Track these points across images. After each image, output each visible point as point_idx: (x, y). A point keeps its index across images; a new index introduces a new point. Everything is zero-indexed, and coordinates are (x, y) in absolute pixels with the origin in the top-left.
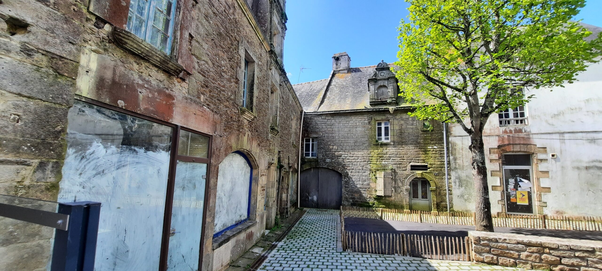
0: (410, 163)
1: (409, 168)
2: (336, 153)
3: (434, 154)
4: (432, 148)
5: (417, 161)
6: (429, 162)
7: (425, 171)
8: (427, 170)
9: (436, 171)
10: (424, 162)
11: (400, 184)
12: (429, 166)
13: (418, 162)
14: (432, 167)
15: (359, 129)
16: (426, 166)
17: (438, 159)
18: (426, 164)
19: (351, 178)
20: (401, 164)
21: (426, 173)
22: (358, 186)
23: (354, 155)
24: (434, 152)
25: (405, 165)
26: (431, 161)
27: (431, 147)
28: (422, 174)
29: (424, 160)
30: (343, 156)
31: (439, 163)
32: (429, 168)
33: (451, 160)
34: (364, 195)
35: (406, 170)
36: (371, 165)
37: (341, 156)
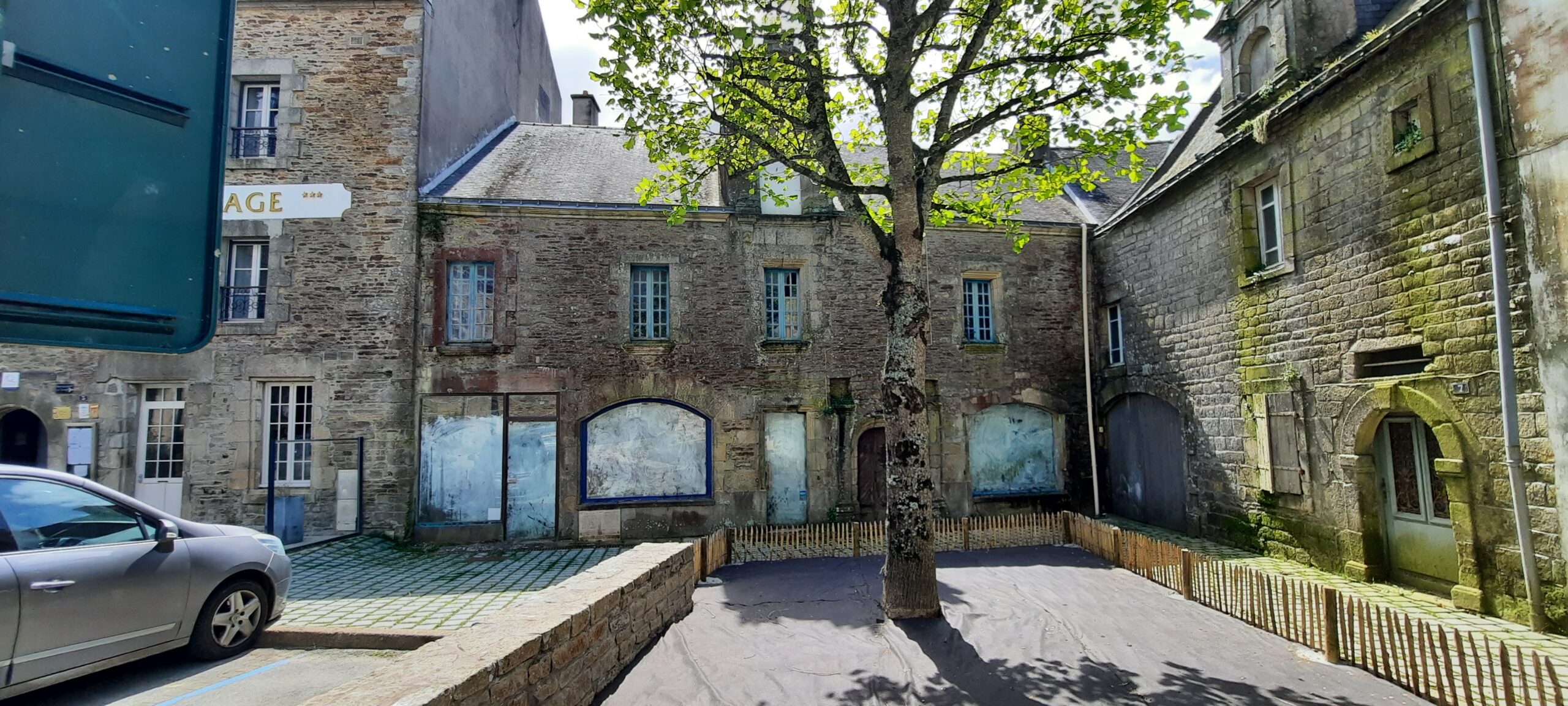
0: (1352, 342)
1: (1349, 367)
2: (1162, 340)
3: (1449, 275)
4: (1438, 250)
5: (1378, 330)
6: (1427, 328)
7: (1411, 377)
8: (1419, 367)
9: (1465, 369)
10: (1407, 330)
11: (1327, 447)
12: (1428, 347)
13: (1383, 335)
14: (1441, 352)
15: (1205, 240)
16: (1416, 350)
17: (1469, 302)
18: (1416, 339)
19: (1200, 423)
20: (1321, 353)
21: (1414, 383)
22: (1217, 452)
23: (1201, 340)
24: (1447, 268)
25: (1336, 357)
26: (1436, 319)
27: (1432, 246)
28: (1395, 390)
29: (1406, 320)
30: (1177, 346)
31: (1472, 323)
32: (1431, 358)
33: (1535, 297)
34: (1233, 485)
35: (1340, 375)
36: (1240, 369)
37: (1172, 350)
